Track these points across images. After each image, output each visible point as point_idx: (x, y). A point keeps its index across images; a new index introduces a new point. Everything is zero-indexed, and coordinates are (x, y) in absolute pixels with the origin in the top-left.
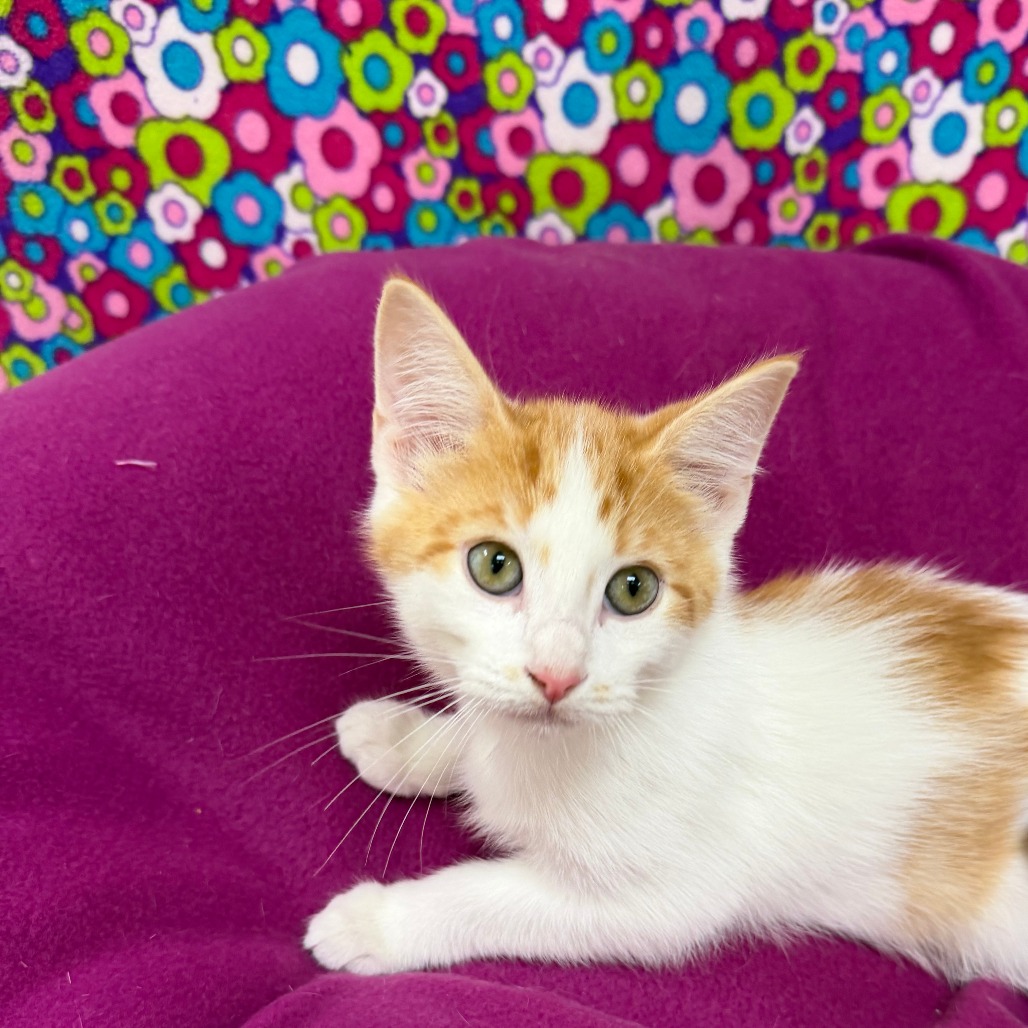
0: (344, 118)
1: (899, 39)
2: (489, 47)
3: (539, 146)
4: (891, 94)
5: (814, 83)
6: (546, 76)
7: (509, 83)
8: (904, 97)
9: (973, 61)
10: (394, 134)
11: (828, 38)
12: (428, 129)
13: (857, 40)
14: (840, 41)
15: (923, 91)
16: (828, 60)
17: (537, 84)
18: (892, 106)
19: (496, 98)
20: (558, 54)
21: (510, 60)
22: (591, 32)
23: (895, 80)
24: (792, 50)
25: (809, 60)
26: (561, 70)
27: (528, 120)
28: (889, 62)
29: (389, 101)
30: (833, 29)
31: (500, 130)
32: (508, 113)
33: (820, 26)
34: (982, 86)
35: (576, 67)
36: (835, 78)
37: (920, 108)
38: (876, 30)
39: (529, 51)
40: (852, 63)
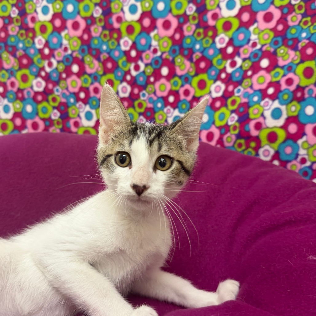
0: (37, 120)
1: (161, 100)
2: (69, 105)
3: (80, 125)
4: (161, 112)
5: (142, 110)
6: (81, 110)
7: (74, 112)
8: (164, 113)
9: (180, 104)
10: (48, 123)
11: (144, 100)
12: (55, 122)
13: (151, 101)
14: (147, 101)
15: (169, 111)
16: (145, 105)
17: (80, 112)
18: (161, 115)
19: (71, 115)
20: (83, 105)
21: (74, 107)
22: (90, 101)
23: (161, 109)
24: (136, 103)
25: (140, 105)
26: (84, 109)
27: (78, 119)
28: (159, 105)
29: (46, 116)
30: (145, 98)
31: (72, 122)
32: (73, 118)
33: (142, 98)
34: (184, 109)
35: (87, 108)
36: (147, 109)
37: (169, 115)
38: (155, 98)
39: (78, 105)
40: (150, 106)
